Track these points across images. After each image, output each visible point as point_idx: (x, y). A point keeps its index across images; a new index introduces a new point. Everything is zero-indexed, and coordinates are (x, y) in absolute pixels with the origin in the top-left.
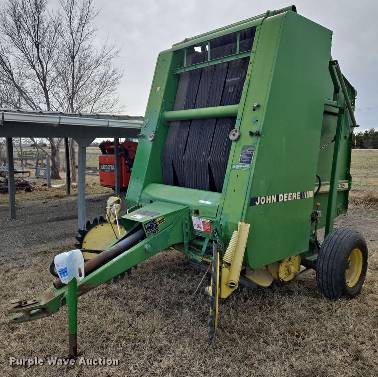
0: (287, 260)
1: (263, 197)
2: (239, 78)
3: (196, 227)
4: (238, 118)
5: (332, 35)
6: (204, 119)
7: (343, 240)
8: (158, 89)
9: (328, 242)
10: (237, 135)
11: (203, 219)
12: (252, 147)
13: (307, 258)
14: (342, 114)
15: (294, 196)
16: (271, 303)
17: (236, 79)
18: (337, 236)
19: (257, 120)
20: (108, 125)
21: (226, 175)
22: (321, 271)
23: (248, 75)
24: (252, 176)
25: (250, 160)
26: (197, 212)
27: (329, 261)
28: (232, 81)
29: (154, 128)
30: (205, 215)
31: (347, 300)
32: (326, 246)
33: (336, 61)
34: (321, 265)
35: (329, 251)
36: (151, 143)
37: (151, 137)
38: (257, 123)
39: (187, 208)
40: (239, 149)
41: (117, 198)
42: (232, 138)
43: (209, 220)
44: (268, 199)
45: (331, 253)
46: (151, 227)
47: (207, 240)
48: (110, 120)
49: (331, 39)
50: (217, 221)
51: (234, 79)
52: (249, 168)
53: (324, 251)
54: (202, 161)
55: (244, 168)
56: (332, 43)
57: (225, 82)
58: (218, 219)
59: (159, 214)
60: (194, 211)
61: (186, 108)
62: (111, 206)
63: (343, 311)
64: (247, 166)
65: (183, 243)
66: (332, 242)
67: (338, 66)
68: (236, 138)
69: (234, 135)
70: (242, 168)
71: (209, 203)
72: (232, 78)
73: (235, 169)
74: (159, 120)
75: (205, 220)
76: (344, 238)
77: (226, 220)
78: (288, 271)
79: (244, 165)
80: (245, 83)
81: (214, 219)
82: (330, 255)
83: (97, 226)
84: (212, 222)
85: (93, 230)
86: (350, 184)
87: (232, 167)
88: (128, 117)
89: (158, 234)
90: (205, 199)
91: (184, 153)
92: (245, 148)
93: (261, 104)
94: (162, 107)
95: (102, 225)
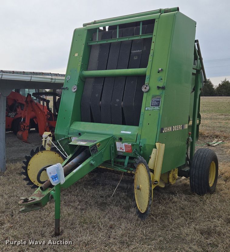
0: (173, 170)
1: (166, 128)
2: (141, 51)
3: (118, 150)
4: (147, 77)
5: (196, 24)
6: (115, 77)
7: (207, 156)
8: (76, 55)
9: (197, 157)
10: (148, 88)
11: (125, 143)
12: (159, 96)
13: (183, 170)
14: (199, 74)
15: (179, 127)
16: (165, 199)
17: (139, 51)
18: (202, 153)
19: (162, 79)
20: (31, 80)
21: (141, 114)
22: (194, 177)
23: (152, 50)
24: (161, 114)
25: (159, 104)
26: (121, 139)
27: (199, 170)
28: (136, 53)
29: (76, 83)
30: (127, 141)
31: (210, 194)
32: (196, 160)
33: (198, 40)
34: (194, 173)
35: (198, 163)
36: (75, 94)
37: (74, 89)
38: (161, 81)
39: (112, 137)
40: (150, 98)
41: (50, 133)
42: (143, 90)
43: (130, 144)
44: (168, 129)
45: (200, 164)
46: (94, 149)
47: (127, 158)
48: (32, 76)
49: (196, 26)
50: (137, 144)
51: (137, 51)
52: (158, 109)
53: (195, 163)
54: (116, 105)
55: (155, 109)
56: (196, 29)
57: (131, 52)
58: (138, 142)
59: (96, 141)
60: (117, 139)
61: (99, 69)
62: (46, 138)
63: (210, 200)
64: (157, 108)
65: (111, 161)
66: (200, 157)
67: (198, 43)
68: (147, 90)
69: (145, 88)
70: (153, 109)
71: (129, 133)
72: (136, 50)
73: (148, 110)
74: (80, 77)
75: (127, 144)
76: (207, 154)
77: (144, 143)
78: (174, 177)
79: (154, 108)
80: (150, 55)
81: (134, 143)
82: (200, 166)
83: (38, 153)
84: (133, 145)
85: (36, 156)
86: (200, 121)
87: (145, 109)
88: (43, 74)
89: (98, 154)
90: (126, 131)
91: (101, 100)
92: (154, 97)
93: (164, 69)
94: (81, 68)
95: (42, 152)
